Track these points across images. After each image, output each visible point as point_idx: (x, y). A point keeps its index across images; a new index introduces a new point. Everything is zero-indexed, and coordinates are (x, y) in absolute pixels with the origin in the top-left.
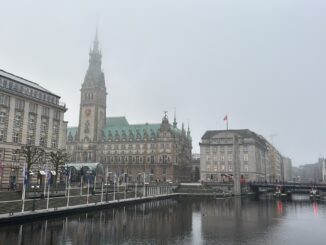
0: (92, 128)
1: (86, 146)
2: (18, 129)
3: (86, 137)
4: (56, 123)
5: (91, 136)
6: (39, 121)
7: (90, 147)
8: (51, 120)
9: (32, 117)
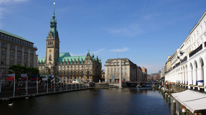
0: (53, 58)
1: (50, 67)
2: (12, 59)
3: (50, 63)
4: (32, 56)
5: (52, 62)
6: (23, 54)
7: (52, 67)
8: (29, 55)
9: (19, 53)
